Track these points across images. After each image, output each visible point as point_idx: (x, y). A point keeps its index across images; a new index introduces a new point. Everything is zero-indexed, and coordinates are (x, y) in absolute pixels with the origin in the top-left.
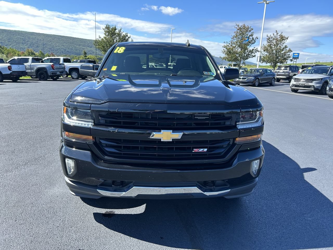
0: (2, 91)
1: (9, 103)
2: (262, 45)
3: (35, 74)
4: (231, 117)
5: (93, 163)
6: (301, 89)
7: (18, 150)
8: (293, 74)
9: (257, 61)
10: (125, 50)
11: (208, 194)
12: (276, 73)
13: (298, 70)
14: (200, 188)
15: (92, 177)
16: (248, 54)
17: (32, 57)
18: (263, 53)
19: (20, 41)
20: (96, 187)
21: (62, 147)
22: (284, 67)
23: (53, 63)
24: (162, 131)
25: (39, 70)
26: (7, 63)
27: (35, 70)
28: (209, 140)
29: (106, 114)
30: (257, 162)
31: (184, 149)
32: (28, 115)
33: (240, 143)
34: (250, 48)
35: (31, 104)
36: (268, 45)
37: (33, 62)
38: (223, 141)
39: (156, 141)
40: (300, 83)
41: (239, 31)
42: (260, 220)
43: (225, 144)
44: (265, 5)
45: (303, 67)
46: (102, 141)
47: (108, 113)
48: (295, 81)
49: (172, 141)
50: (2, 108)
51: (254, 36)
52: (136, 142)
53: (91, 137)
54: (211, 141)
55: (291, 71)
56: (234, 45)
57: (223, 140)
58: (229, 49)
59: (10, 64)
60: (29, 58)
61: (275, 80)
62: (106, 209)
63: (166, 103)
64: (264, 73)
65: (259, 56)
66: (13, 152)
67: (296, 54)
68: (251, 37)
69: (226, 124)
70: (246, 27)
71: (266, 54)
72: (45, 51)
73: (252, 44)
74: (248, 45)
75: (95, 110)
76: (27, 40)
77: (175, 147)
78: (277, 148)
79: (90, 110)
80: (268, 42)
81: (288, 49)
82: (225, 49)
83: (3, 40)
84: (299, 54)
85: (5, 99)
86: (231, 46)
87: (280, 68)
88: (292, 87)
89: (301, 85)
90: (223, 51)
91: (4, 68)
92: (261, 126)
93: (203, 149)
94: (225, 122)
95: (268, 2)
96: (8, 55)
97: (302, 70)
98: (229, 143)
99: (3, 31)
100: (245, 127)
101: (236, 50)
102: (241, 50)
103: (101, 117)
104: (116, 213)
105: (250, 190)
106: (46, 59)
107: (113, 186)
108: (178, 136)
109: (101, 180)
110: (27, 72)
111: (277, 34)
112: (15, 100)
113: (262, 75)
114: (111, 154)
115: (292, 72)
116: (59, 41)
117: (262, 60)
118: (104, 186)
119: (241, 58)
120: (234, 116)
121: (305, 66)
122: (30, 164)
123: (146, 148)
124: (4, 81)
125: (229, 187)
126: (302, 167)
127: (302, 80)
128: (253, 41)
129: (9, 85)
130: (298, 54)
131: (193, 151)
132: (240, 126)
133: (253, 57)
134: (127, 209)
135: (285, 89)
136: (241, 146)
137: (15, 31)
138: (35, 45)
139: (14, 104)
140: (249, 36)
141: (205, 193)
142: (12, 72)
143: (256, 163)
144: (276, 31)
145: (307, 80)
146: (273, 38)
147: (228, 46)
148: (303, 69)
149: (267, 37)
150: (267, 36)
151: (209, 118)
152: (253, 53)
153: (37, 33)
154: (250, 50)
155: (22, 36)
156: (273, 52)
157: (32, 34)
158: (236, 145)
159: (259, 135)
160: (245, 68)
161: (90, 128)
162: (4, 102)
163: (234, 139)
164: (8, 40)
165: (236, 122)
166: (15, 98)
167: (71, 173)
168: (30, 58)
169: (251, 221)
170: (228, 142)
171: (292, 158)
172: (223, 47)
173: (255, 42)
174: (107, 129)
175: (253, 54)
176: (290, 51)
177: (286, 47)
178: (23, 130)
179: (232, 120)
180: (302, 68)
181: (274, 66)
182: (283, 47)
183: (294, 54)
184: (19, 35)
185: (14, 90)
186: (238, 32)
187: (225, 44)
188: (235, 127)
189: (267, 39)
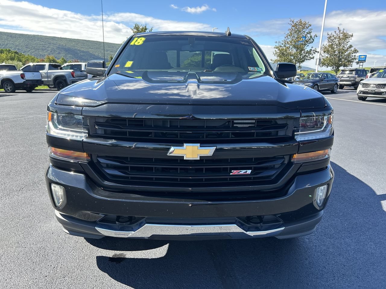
0: (11, 102)
1: (17, 116)
2: (322, 46)
3: (52, 83)
4: (287, 124)
5: (88, 190)
6: (370, 97)
7: (15, 171)
8: (360, 79)
9: (316, 64)
10: (144, 42)
11: (252, 234)
12: (339, 79)
13: (366, 74)
14: (241, 226)
15: (87, 211)
16: (305, 56)
17: (49, 64)
18: (323, 55)
19: (40, 47)
20: (95, 224)
21: (49, 167)
22: (348, 71)
23: (73, 70)
24: (185, 145)
25: (57, 78)
26: (20, 70)
27: (52, 78)
28: (254, 158)
29: (104, 122)
30: (323, 188)
31: (218, 170)
32: (36, 130)
33: (299, 161)
34: (307, 48)
35: (43, 116)
36: (330, 45)
37: (50, 69)
38: (275, 159)
39: (177, 160)
40: (369, 89)
41: (294, 28)
42: (325, 268)
43: (277, 164)
45: (372, 70)
46: (102, 160)
47: (107, 120)
48: (363, 87)
49: (199, 159)
50: (8, 122)
51: (313, 34)
52: (149, 160)
53: (85, 155)
54: (256, 159)
55: (357, 76)
56: (289, 46)
57: (274, 157)
58: (281, 50)
59: (23, 71)
60: (45, 65)
61: (338, 86)
62: (115, 251)
63: (191, 105)
64: (324, 79)
65: (318, 58)
66: (8, 174)
67: (363, 57)
68: (309, 35)
69: (279, 135)
70: (302, 23)
71: (327, 55)
72: (67, 58)
73: (310, 43)
74: (305, 45)
75: (90, 116)
76: (47, 46)
77: (205, 168)
78: (344, 168)
79: (82, 115)
80: (329, 41)
81: (353, 49)
82: (277, 50)
83: (20, 46)
84: (366, 56)
85: (13, 111)
86: (284, 46)
87: (344, 72)
88: (359, 95)
89: (370, 91)
90: (275, 53)
91: (16, 77)
92: (330, 137)
93: (246, 171)
94: (278, 131)
96: (25, 63)
97: (371, 74)
98: (284, 161)
99: (20, 36)
100: (306, 138)
101: (291, 51)
102: (297, 50)
103: (98, 125)
104: (127, 257)
105: (311, 227)
106: (66, 65)
107: (117, 222)
108: (208, 151)
109: (101, 216)
110: (43, 81)
112: (25, 112)
113: (322, 81)
114: (113, 178)
115: (359, 77)
116: (83, 46)
117: (322, 63)
118: (106, 223)
119: (296, 60)
120: (290, 123)
121: (375, 69)
122: (26, 189)
123: (164, 170)
124: (16, 91)
125: (282, 224)
126: (379, 193)
127: (371, 86)
128: (311, 40)
129: (21, 95)
130: (364, 57)
131: (231, 174)
132: (300, 137)
133: (311, 59)
134: (144, 251)
135: (350, 97)
136: (301, 166)
137: (34, 36)
138: (57, 52)
139: (22, 117)
140: (306, 33)
141: (248, 233)
142: (25, 80)
143: (322, 190)
145: (378, 85)
147: (281, 46)
148: (373, 73)
149: (328, 36)
150: (328, 34)
151: (255, 125)
152: (311, 54)
153: (59, 37)
154: (307, 51)
155: (42, 42)
156: (336, 53)
157: (52, 39)
158: (294, 165)
159: (326, 151)
160: (301, 74)
161: (82, 142)
162: (11, 115)
163: (291, 156)
164: (25, 46)
165: (294, 131)
166: (25, 111)
167: (60, 204)
168: (47, 64)
169: (312, 269)
170: (282, 160)
171: (364, 182)
172: (274, 47)
173: (314, 41)
174: (106, 143)
175: (311, 56)
176: (356, 51)
177: (351, 46)
178: (26, 147)
179: (287, 128)
180: (371, 72)
181: (337, 70)
182: (347, 47)
183: (360, 57)
184: (38, 40)
185: (25, 101)
186: (292, 30)
187: (277, 45)
188: (292, 138)
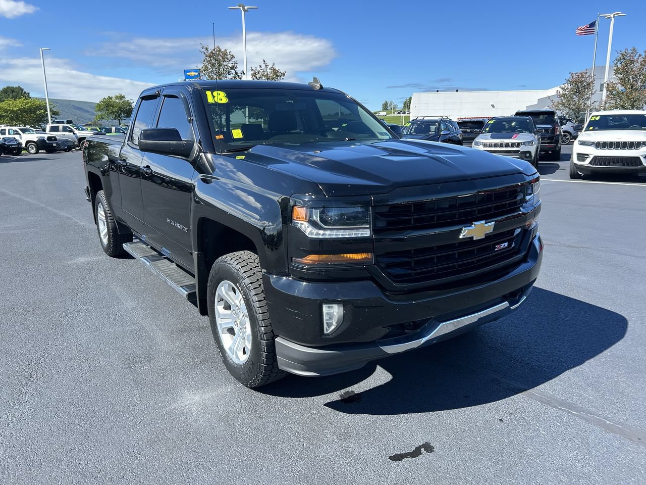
5: (385, 298)
24: (474, 223)
29: (388, 211)
44: (243, 13)
49: (484, 237)
93: (505, 244)
95: (246, 8)
111: (266, 66)
131: (496, 250)
144: (264, 61)
146: (260, 73)
149: (252, 72)
158: (530, 231)
167: (329, 331)
189: (252, 74)
